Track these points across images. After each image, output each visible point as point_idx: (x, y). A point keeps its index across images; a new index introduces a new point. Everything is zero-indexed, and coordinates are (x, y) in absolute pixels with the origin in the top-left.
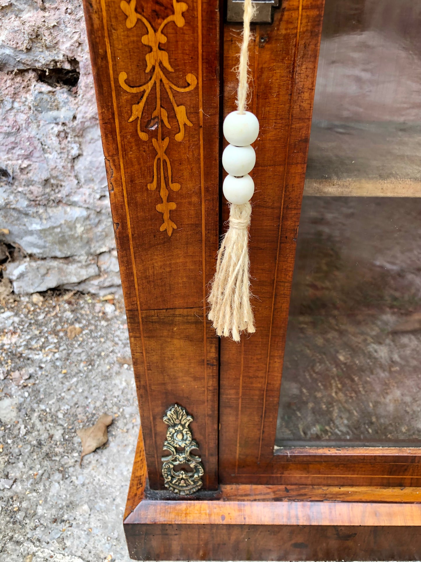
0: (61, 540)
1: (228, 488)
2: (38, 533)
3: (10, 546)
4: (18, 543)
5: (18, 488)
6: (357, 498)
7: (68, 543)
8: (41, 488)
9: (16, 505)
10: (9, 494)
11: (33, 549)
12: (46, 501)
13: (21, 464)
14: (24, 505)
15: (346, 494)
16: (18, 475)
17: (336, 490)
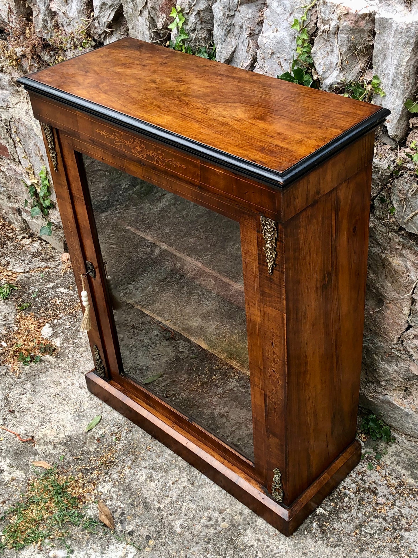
0: (79, 378)
1: (112, 381)
2: (76, 373)
3: (68, 372)
4: (70, 372)
5: (81, 359)
6: (137, 402)
7: (80, 379)
8: (86, 362)
9: (77, 363)
10: (78, 359)
11: (72, 375)
12: (84, 367)
13: (87, 353)
14: (79, 364)
15: (136, 400)
16: (84, 356)
17: (135, 397)
